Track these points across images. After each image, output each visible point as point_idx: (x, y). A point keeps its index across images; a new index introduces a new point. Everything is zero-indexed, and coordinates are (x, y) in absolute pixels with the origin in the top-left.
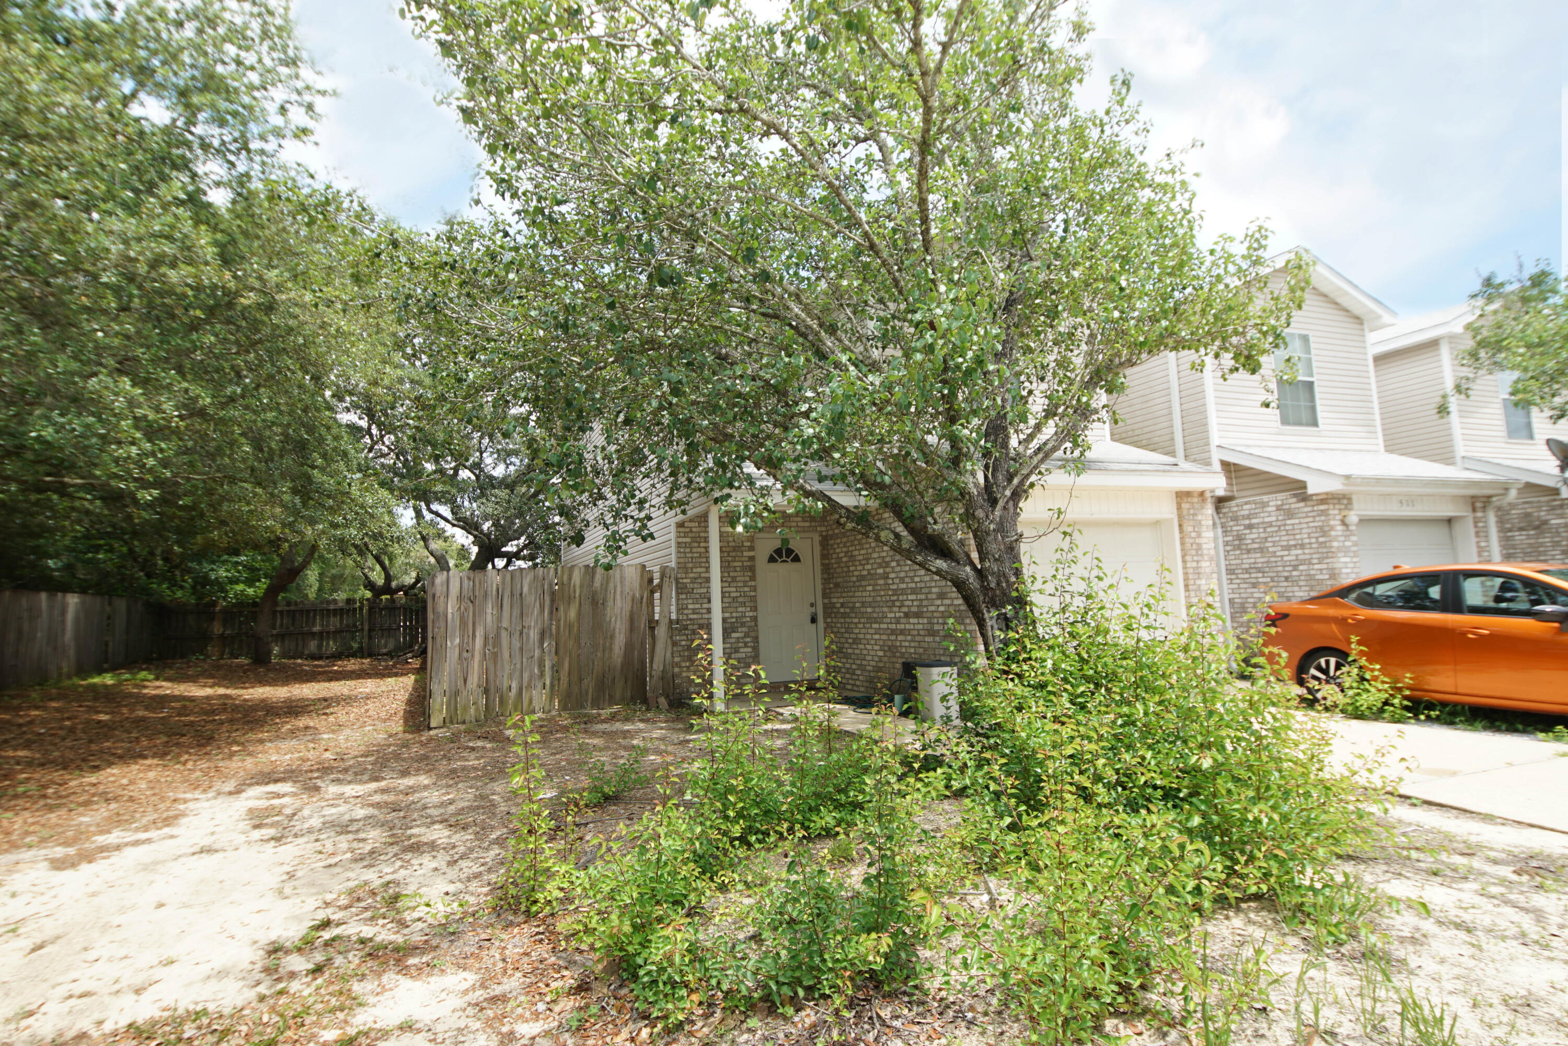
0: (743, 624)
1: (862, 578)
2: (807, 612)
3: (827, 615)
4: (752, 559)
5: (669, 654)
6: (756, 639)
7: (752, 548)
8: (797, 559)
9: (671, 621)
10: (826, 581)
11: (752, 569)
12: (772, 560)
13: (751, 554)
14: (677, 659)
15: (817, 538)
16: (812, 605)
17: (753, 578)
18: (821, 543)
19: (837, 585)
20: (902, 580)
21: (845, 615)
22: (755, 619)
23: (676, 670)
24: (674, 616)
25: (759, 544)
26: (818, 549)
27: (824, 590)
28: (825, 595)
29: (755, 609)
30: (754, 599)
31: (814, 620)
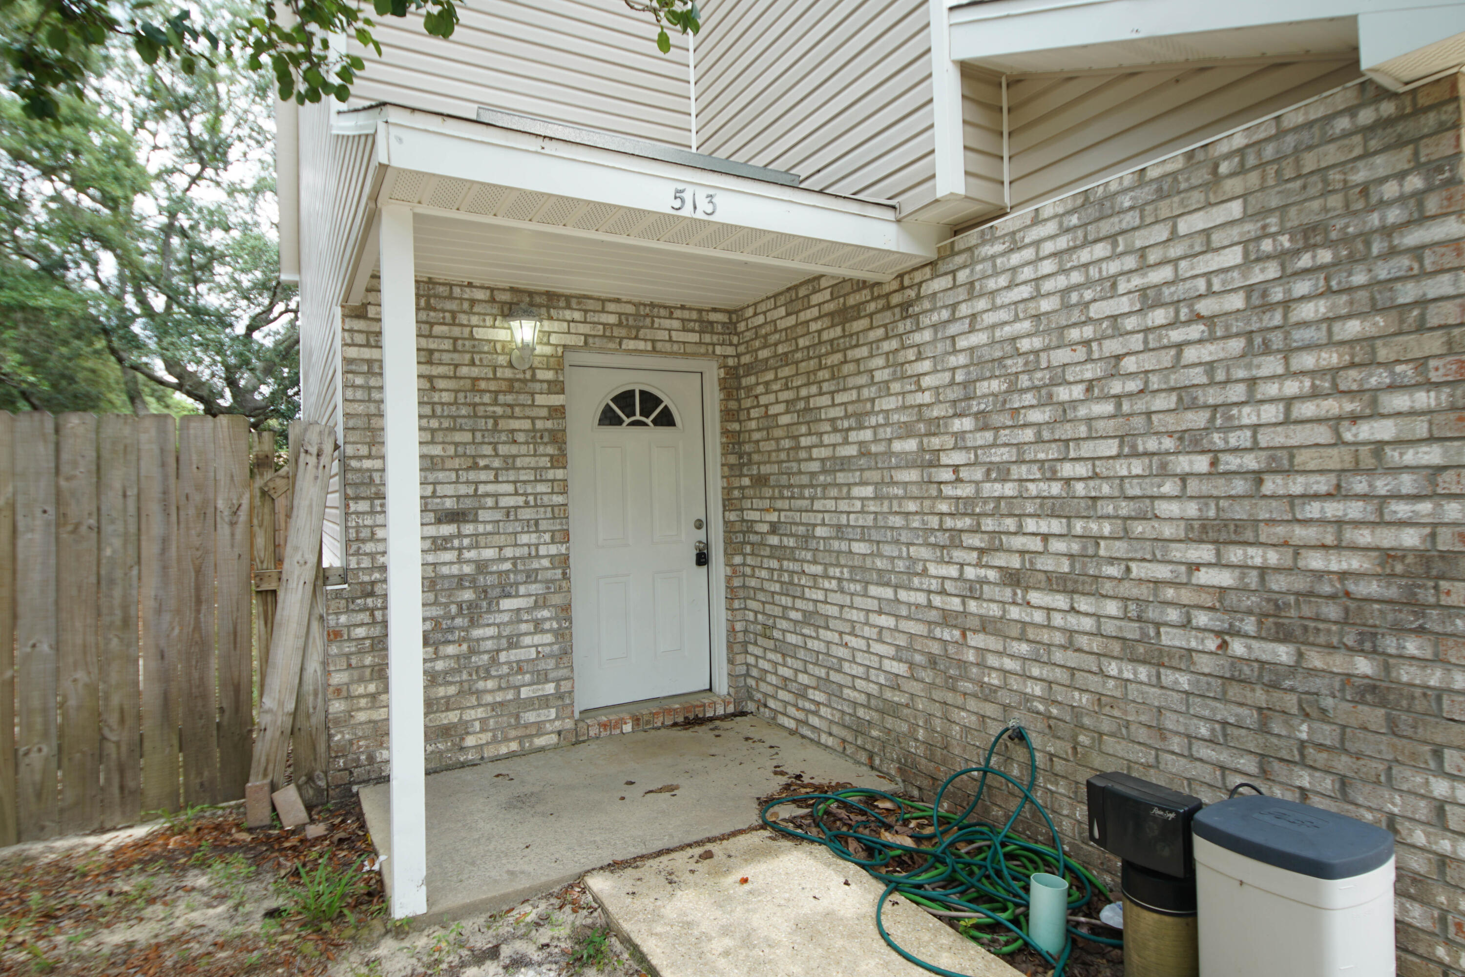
0: (531, 576)
1: (844, 464)
2: (692, 538)
3: (732, 547)
4: (558, 412)
5: (313, 666)
6: (565, 611)
7: (557, 387)
8: (666, 419)
9: (322, 576)
10: (733, 471)
11: (558, 438)
12: (608, 418)
13: (556, 400)
14: (338, 678)
15: (713, 373)
16: (699, 525)
17: (559, 460)
18: (722, 382)
19: (761, 481)
20: (1002, 472)
21: (780, 553)
22: (563, 562)
23: (337, 707)
24: (332, 559)
25: (573, 379)
26: (714, 397)
27: (728, 490)
28: (728, 504)
29: (564, 536)
30: (561, 513)
31: (702, 559)
